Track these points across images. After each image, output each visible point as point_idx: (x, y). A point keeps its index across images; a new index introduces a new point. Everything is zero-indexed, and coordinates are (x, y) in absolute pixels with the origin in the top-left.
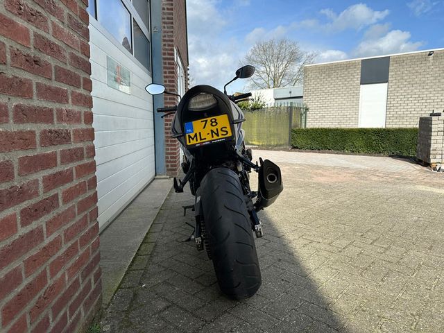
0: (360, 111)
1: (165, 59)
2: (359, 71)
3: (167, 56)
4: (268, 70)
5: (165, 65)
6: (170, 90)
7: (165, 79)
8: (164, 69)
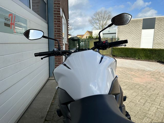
0: (141, 41)
1: (55, 14)
3: (56, 12)
4: (100, 22)
5: (55, 18)
6: (58, 31)
7: (55, 25)
8: (54, 19)
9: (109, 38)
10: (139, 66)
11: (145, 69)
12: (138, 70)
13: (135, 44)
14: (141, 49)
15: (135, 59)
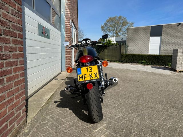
0: (149, 48)
1: (66, 24)
4: (114, 29)
5: (66, 27)
6: (68, 37)
7: (66, 33)
13: (144, 50)
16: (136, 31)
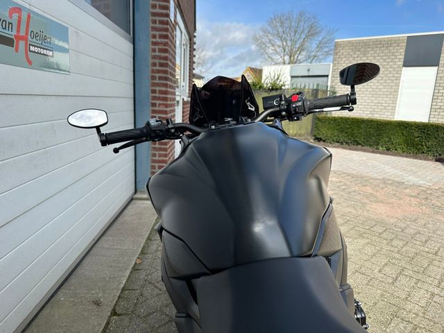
0: (398, 100)
1: (154, 14)
2: (402, 51)
3: (158, 10)
4: (284, 44)
5: (154, 25)
6: (161, 65)
7: (153, 47)
8: (152, 31)
9: (307, 87)
10: (388, 171)
11: (403, 179)
12: (384, 181)
13: (380, 107)
14: (395, 122)
15: (376, 151)
16: (362, 50)
